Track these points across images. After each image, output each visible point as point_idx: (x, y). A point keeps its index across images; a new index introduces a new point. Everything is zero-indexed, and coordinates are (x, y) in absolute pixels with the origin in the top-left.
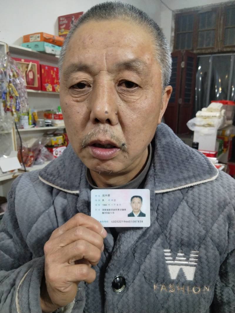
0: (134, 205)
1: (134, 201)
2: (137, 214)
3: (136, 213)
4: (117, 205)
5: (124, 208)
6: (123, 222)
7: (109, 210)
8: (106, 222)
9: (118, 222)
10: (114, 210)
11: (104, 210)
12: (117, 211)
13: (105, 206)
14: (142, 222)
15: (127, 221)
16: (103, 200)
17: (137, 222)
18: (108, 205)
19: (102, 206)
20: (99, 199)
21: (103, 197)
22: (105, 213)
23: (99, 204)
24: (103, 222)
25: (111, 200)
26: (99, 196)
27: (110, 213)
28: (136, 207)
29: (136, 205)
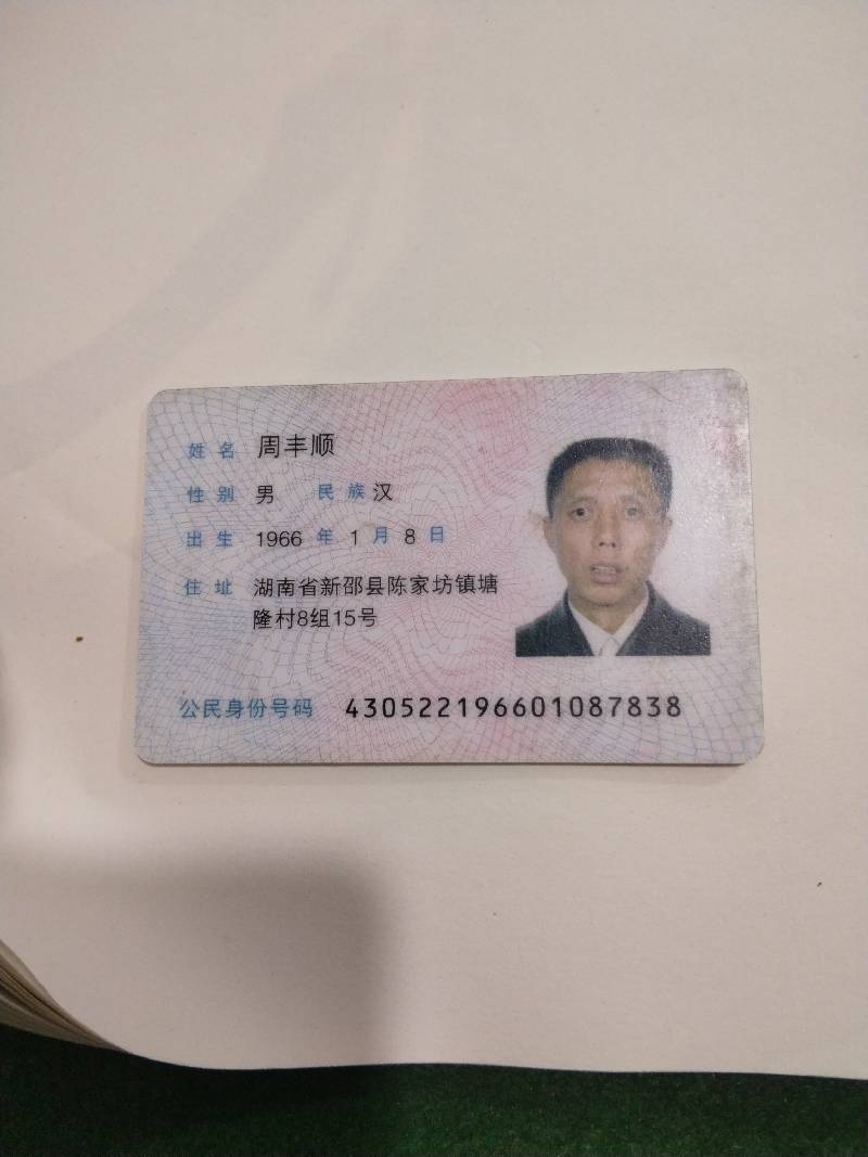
0: (581, 537)
1: (588, 491)
2: (611, 630)
3: (603, 615)
4: (410, 535)
5: (479, 569)
6: (473, 711)
7: (319, 589)
8: (291, 712)
9: (418, 706)
10: (375, 587)
11: (269, 593)
12: (409, 597)
13: (280, 551)
14: (674, 710)
15: (510, 704)
16: (265, 492)
17: (614, 714)
18: (315, 543)
19: (257, 550)
20: (228, 485)
21: (268, 457)
22: (285, 624)
23: (220, 527)
24: (264, 707)
25: (346, 486)
26: (223, 453)
27: (332, 618)
28: (607, 554)
29: (607, 537)
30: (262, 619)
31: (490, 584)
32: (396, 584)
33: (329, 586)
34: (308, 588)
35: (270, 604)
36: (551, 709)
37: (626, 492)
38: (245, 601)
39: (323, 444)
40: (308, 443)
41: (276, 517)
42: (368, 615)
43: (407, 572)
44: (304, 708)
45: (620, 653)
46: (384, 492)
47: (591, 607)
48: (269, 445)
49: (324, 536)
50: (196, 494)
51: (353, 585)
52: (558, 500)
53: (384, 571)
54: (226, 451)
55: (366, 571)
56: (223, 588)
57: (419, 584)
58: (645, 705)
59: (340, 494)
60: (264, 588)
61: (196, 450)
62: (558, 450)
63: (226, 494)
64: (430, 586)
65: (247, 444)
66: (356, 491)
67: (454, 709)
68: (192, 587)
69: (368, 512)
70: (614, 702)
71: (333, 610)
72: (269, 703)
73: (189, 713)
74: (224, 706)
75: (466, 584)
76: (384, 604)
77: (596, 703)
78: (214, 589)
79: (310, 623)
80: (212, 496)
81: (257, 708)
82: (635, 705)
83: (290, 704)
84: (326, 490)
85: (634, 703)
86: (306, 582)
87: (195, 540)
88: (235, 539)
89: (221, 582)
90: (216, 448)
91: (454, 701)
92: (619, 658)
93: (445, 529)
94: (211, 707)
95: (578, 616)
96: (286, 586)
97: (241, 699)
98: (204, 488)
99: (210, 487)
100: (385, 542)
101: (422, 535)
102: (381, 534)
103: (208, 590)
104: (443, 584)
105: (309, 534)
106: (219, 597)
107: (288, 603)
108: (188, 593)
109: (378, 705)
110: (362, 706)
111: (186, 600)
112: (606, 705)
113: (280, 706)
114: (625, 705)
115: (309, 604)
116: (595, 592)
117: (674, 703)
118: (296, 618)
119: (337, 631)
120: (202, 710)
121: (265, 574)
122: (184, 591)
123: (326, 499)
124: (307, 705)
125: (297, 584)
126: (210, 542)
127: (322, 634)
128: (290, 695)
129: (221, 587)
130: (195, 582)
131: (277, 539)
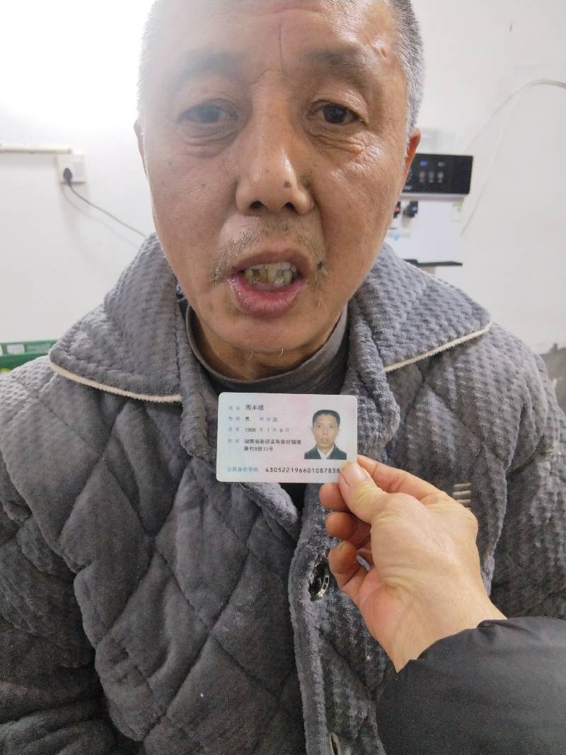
0: (320, 432)
1: (322, 422)
2: (326, 453)
3: (324, 450)
4: (281, 430)
5: (297, 439)
6: (294, 471)
7: (260, 442)
8: (253, 470)
9: (282, 470)
10: (273, 442)
12: (280, 444)
13: (250, 433)
15: (303, 470)
16: (247, 418)
17: (326, 473)
18: (259, 431)
19: (245, 432)
20: (238, 416)
21: (248, 410)
22: (252, 450)
23: (236, 427)
25: (266, 418)
26: (237, 409)
27: (263, 449)
28: (325, 436)
29: (325, 432)
30: (246, 448)
31: (299, 442)
32: (278, 441)
34: (257, 442)
35: (249, 445)
36: (312, 471)
37: (330, 422)
38: (243, 445)
39: (261, 407)
40: (258, 407)
41: (249, 425)
43: (280, 439)
45: (328, 458)
46: (275, 420)
47: (322, 448)
48: (248, 407)
49: (261, 429)
51: (268, 441)
52: (315, 423)
53: (275, 438)
55: (271, 438)
57: (283, 442)
58: (332, 471)
59: (265, 420)
60: (247, 441)
61: (231, 408)
62: (315, 412)
63: (238, 419)
64: (286, 442)
65: (243, 407)
66: (269, 419)
67: (291, 470)
68: (230, 441)
69: (272, 424)
71: (263, 447)
72: (248, 468)
73: (229, 470)
74: (237, 469)
75: (294, 442)
76: (275, 446)
78: (235, 441)
79: (258, 450)
80: (234, 419)
81: (245, 469)
84: (261, 419)
86: (257, 440)
87: (230, 429)
88: (240, 429)
90: (235, 408)
91: (290, 468)
93: (289, 429)
94: (235, 469)
95: (319, 451)
96: (252, 441)
97: (242, 467)
98: (233, 417)
101: (284, 430)
102: (275, 430)
103: (233, 441)
104: (288, 442)
105: (258, 429)
106: (236, 443)
107: (253, 445)
109: (273, 469)
110: (269, 469)
111: (229, 443)
112: (324, 470)
113: (250, 469)
114: (328, 470)
115: (257, 445)
116: (322, 445)
118: (255, 449)
119: (263, 453)
120: (232, 469)
121: (247, 438)
122: (228, 441)
123: (262, 421)
124: (257, 469)
125: (255, 441)
126: (234, 430)
127: (260, 452)
128: (253, 466)
129: (237, 441)
130: (231, 439)
131: (250, 430)
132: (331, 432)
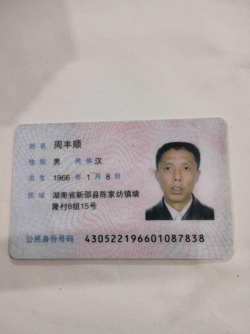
0: (168, 177)
1: (171, 161)
2: (179, 211)
3: (177, 205)
4: (108, 177)
5: (132, 189)
6: (130, 240)
7: (76, 196)
8: (66, 240)
9: (111, 238)
10: (96, 195)
11: (58, 197)
12: (107, 198)
13: (62, 182)
14: (202, 240)
15: (143, 237)
16: (57, 161)
17: (180, 241)
18: (74, 179)
19: (54, 181)
20: (43, 159)
21: (58, 149)
22: (64, 208)
23: (41, 174)
24: (56, 239)
25: (85, 159)
26: (42, 147)
27: (80, 206)
28: (178, 183)
29: (178, 177)
30: (55, 206)
31: (136, 194)
32: (103, 194)
33: (79, 195)
34: (72, 195)
35: (58, 201)
36: (158, 239)
37: (184, 161)
38: (50, 200)
39: (77, 144)
40: (72, 144)
41: (61, 170)
42: (93, 205)
43: (107, 189)
44: (70, 239)
45: (182, 219)
46: (99, 161)
47: (172, 202)
48: (58, 144)
49: (78, 177)
50: (32, 162)
51: (88, 194)
52: (160, 164)
53: (99, 189)
54: (43, 146)
55: (93, 189)
56: (42, 195)
57: (111, 194)
58: (191, 238)
59: (83, 162)
60: (56, 195)
61: (32, 146)
62: (160, 146)
63: (43, 162)
64: (115, 195)
65: (50, 144)
66: (89, 161)
67: (124, 239)
68: (31, 195)
69: (93, 168)
70: (180, 237)
71: (80, 204)
72: (58, 237)
73: (30, 241)
74: (42, 238)
75: (128, 194)
76: (99, 201)
77: (174, 237)
78: (39, 196)
79: (72, 208)
80: (37, 162)
81: (54, 238)
82: (188, 238)
83: (66, 237)
84: (78, 160)
85: (188, 237)
86: (71, 193)
87: (32, 178)
88: (45, 178)
89: (41, 193)
90: (39, 145)
91: (124, 236)
92: (182, 221)
93: (120, 174)
94: (37, 238)
96: (64, 195)
97: (48, 236)
98: (35, 159)
99: (37, 159)
100: (99, 179)
101: (112, 176)
102: (98, 176)
103: (36, 196)
104: (120, 194)
105: (72, 176)
106: (40, 199)
107: (65, 201)
108: (29, 198)
109: (97, 238)
110: (91, 238)
111: (29, 200)
112: (178, 238)
113: (62, 238)
114: (184, 238)
115: (72, 201)
116: (173, 197)
117: (202, 237)
118: (67, 206)
119: (82, 211)
120: (34, 239)
121: (57, 191)
122: (28, 197)
123: (78, 164)
124: (71, 238)
125: (68, 194)
126: (37, 178)
127: (77, 212)
128: (66, 234)
129: (41, 195)
130: (32, 193)
131: (61, 178)
132: (187, 176)
